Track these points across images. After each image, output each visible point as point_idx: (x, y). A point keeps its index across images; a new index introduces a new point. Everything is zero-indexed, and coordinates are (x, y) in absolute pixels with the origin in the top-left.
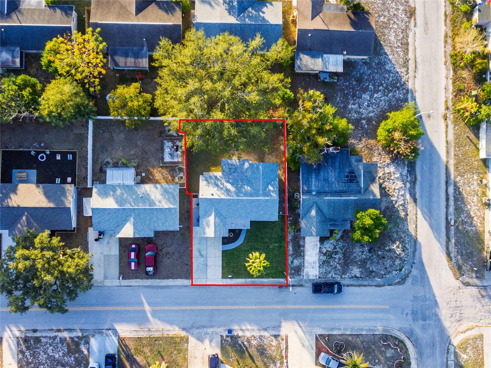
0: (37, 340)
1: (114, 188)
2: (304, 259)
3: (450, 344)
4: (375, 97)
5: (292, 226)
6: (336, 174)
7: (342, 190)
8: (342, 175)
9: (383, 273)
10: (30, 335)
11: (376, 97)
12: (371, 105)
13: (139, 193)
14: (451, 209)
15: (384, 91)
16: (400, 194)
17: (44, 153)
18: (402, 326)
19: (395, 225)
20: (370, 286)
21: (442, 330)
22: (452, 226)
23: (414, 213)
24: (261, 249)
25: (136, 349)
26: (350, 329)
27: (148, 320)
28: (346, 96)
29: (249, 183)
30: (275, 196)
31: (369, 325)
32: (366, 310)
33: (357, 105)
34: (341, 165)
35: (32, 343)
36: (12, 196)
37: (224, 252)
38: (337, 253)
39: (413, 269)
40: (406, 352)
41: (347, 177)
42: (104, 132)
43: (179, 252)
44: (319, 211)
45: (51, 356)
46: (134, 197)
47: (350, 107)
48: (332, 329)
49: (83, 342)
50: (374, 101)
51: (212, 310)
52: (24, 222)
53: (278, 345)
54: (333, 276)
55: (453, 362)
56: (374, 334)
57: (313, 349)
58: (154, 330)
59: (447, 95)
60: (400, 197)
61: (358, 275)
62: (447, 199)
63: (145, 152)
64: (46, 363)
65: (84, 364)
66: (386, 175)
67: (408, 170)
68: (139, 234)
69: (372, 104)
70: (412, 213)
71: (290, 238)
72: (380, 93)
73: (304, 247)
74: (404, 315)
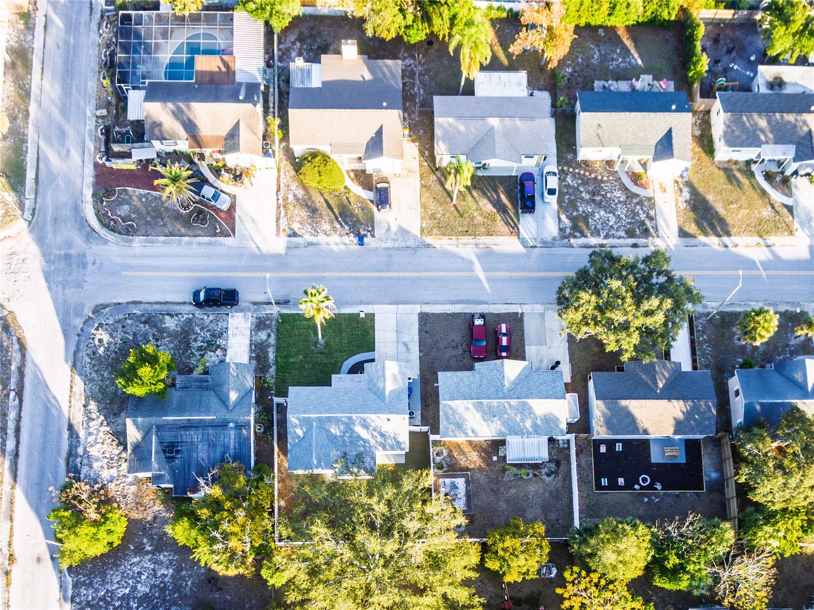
0: (630, 234)
1: (536, 430)
2: (251, 340)
3: (30, 222)
4: (128, 589)
5: (269, 386)
6: (195, 455)
7: (186, 430)
8: (185, 454)
9: (129, 322)
10: (641, 241)
11: (126, 588)
12: (136, 575)
13: (499, 422)
14: (12, 415)
15: (111, 597)
16: (94, 437)
17: (642, 488)
18: (102, 247)
19: (105, 390)
20: (149, 303)
21: (40, 240)
22: (14, 390)
23: (74, 408)
24: (317, 353)
25: (494, 220)
26: (183, 243)
27: (479, 257)
28: (177, 588)
29: (332, 439)
30: (292, 419)
31: (152, 249)
32: (158, 269)
33: (159, 574)
34: (187, 470)
35: (637, 230)
36: (681, 416)
37: (372, 349)
38: (200, 349)
39: (81, 326)
40: (99, 211)
41: (178, 452)
42: (558, 520)
43: (439, 349)
44: (224, 401)
45: (610, 213)
46: (506, 416)
47: (171, 571)
48: (210, 244)
49: (568, 231)
50: (130, 582)
51: (388, 271)
52: (661, 380)
53: (291, 222)
54: (206, 316)
55: (27, 196)
56: (147, 236)
57: (239, 217)
58: (469, 246)
59: (7, 595)
60: (95, 432)
61: (167, 318)
62: (18, 430)
63: (494, 492)
64: (616, 204)
65: (565, 202)
66: (115, 464)
67: (80, 474)
68: (495, 364)
69: (133, 577)
70: (77, 408)
71: (272, 370)
72: (120, 595)
73: (251, 356)
74: (98, 262)
